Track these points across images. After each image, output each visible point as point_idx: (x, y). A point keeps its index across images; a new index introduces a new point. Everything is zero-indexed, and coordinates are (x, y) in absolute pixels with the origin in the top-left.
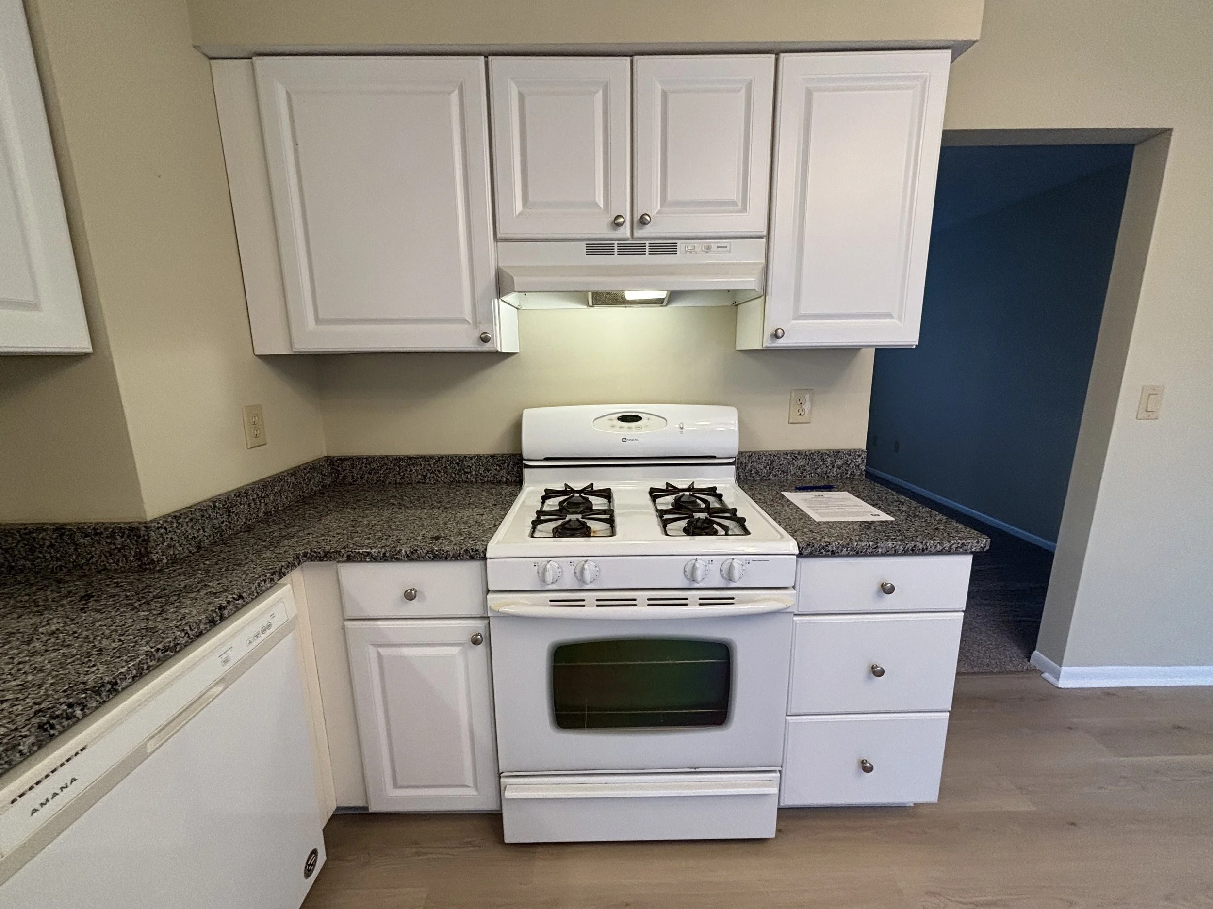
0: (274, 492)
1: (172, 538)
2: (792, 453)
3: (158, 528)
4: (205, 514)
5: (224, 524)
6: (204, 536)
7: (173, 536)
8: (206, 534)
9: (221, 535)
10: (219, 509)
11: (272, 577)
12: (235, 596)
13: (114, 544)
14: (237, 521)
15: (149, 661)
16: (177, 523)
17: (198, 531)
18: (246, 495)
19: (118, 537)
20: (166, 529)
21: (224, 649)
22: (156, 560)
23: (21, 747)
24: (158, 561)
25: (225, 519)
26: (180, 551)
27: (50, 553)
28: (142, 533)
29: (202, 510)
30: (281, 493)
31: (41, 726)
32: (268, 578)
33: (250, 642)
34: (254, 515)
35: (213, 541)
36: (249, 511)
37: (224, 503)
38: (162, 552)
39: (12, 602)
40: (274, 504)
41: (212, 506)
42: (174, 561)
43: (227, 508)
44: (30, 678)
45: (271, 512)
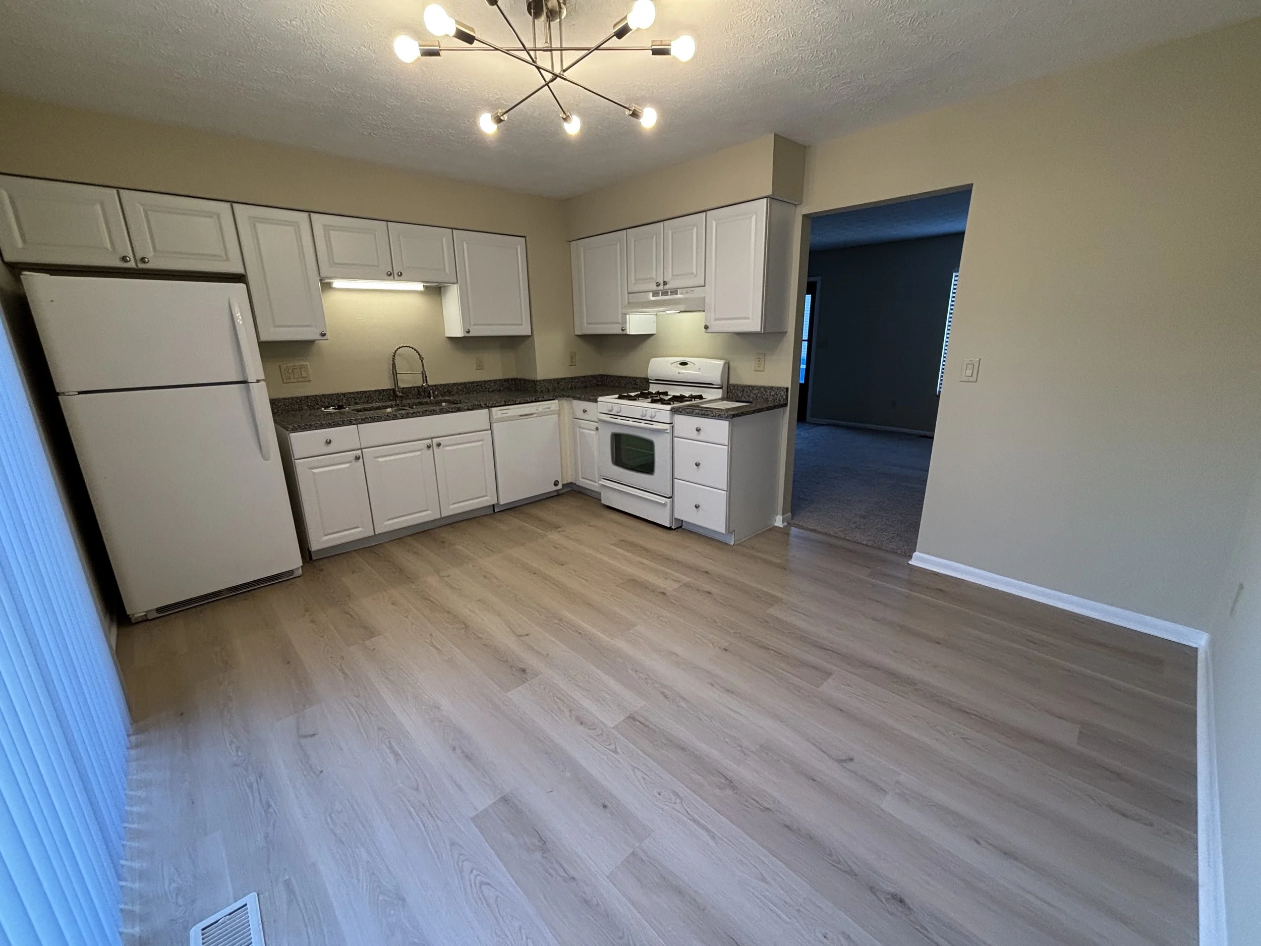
2: (752, 386)
4: (551, 382)
6: (550, 387)
7: (542, 385)
9: (555, 389)
14: (561, 387)
16: (543, 382)
18: (565, 380)
19: (532, 383)
20: (540, 383)
21: (537, 407)
23: (502, 403)
24: (537, 390)
25: (557, 385)
26: (543, 390)
28: (536, 383)
30: (578, 383)
33: (543, 409)
34: (566, 387)
36: (565, 385)
37: (557, 380)
38: (539, 388)
40: (575, 386)
41: (553, 380)
43: (557, 382)
45: (572, 387)
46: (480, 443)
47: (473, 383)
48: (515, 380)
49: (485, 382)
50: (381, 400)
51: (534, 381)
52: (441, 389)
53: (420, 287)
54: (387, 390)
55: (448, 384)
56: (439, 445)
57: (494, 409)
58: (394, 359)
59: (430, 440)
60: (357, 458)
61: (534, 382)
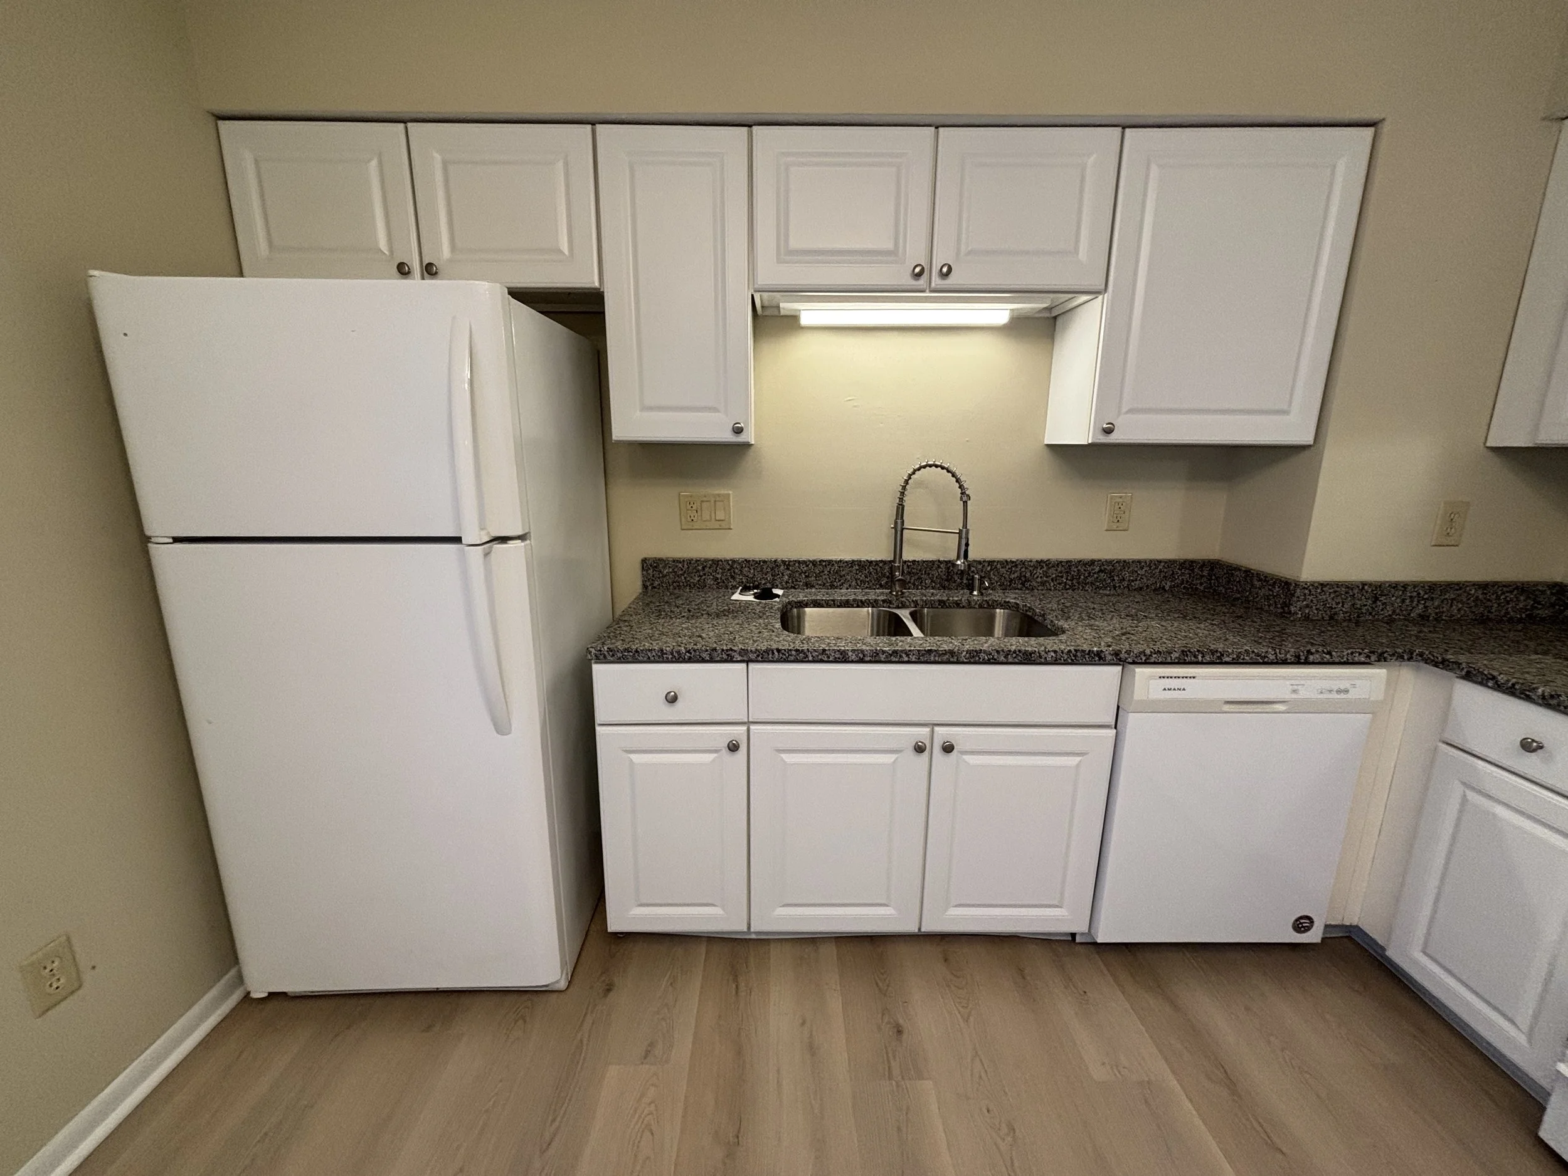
0: (1443, 598)
1: (1312, 601)
3: (1304, 588)
4: (1350, 591)
5: (1366, 607)
6: (1341, 610)
7: (1314, 599)
8: (1344, 609)
9: (1358, 617)
10: (1367, 592)
11: (1370, 655)
12: (1325, 650)
13: (1273, 591)
14: (1382, 610)
15: (1245, 655)
16: (1322, 589)
17: (1338, 604)
18: (1403, 589)
19: (1277, 587)
20: (1310, 591)
21: (1297, 682)
22: (1293, 612)
23: (1172, 655)
24: (1294, 614)
25: (1368, 604)
26: (1315, 613)
27: (1237, 587)
28: (1292, 588)
29: (1348, 588)
30: (1452, 603)
31: (1183, 651)
32: (1365, 653)
33: (1321, 693)
34: (1404, 612)
35: (1347, 618)
36: (1400, 606)
37: (1374, 589)
38: (1301, 608)
39: (1204, 606)
40: (1437, 611)
41: (1361, 587)
42: (1307, 618)
43: (1376, 594)
44: (1191, 635)
45: (1428, 617)
46: (1074, 761)
47: (1092, 562)
48: (1213, 565)
49: (1125, 564)
50: (860, 584)
51: (1287, 583)
52: (1003, 570)
53: (999, 314)
54: (877, 563)
55: (1023, 562)
56: (948, 749)
57: (1141, 672)
58: (902, 494)
59: (926, 730)
60: (733, 748)
61: (1287, 587)
